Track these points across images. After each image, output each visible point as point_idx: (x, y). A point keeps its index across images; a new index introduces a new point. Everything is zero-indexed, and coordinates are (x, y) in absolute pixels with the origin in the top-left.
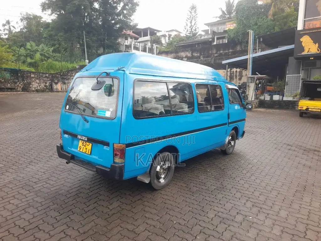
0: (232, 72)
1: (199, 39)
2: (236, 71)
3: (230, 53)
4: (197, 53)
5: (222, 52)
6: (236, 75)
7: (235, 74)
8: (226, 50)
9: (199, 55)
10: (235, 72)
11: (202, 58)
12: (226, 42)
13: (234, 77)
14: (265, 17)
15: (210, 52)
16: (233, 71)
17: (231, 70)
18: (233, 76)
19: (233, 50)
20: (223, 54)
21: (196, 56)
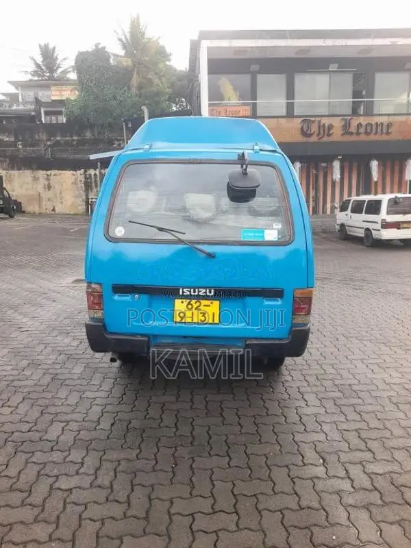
0: (88, 176)
1: (7, 108)
2: (95, 175)
3: (75, 143)
4: (7, 137)
5: (59, 138)
6: (96, 181)
7: (93, 180)
8: (67, 137)
9: (12, 139)
10: (93, 176)
11: (20, 146)
12: (64, 122)
13: (93, 185)
14: (126, 88)
15: (37, 137)
16: (90, 175)
17: (85, 171)
18: (91, 182)
19: (79, 138)
20: (62, 142)
21: (6, 141)
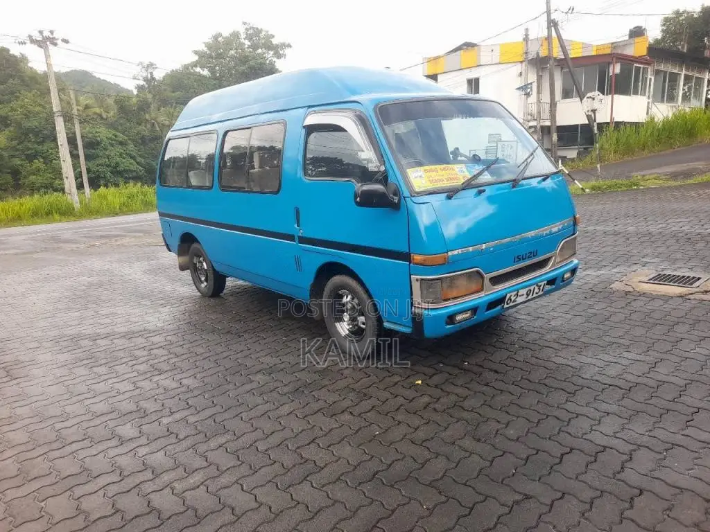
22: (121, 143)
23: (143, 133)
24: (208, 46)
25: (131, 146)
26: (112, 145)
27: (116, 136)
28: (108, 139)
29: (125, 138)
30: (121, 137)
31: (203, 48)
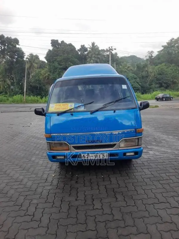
22: (135, 78)
23: (143, 75)
24: (168, 43)
25: (138, 79)
26: (132, 79)
27: (134, 76)
28: (131, 77)
29: (137, 76)
30: (135, 76)
31: (166, 44)
